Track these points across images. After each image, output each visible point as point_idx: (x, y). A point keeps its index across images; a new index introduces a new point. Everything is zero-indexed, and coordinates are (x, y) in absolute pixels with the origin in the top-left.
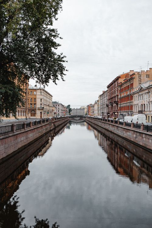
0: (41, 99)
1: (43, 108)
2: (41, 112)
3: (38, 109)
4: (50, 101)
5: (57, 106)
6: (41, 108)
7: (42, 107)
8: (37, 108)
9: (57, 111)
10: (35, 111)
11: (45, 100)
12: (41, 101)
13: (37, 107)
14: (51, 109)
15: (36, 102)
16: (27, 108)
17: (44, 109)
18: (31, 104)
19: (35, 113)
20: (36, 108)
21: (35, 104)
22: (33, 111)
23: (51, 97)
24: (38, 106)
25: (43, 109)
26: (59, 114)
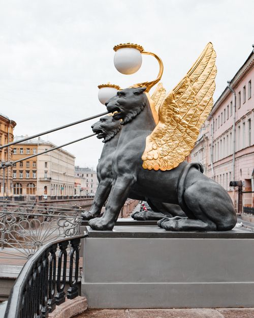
0: (46, 163)
1: (50, 179)
2: (46, 187)
3: (41, 181)
4: (70, 166)
5: (90, 175)
6: (46, 179)
7: (49, 176)
8: (38, 180)
9: (90, 186)
10: (34, 185)
11: (53, 164)
12: (46, 166)
13: (39, 177)
14: (72, 181)
15: (36, 168)
16: (9, 178)
17: (52, 181)
18: (28, 172)
19: (34, 189)
20: (36, 179)
21: (35, 172)
22: (31, 184)
23: (72, 159)
24: (40, 175)
25: (49, 181)
26: (92, 191)
